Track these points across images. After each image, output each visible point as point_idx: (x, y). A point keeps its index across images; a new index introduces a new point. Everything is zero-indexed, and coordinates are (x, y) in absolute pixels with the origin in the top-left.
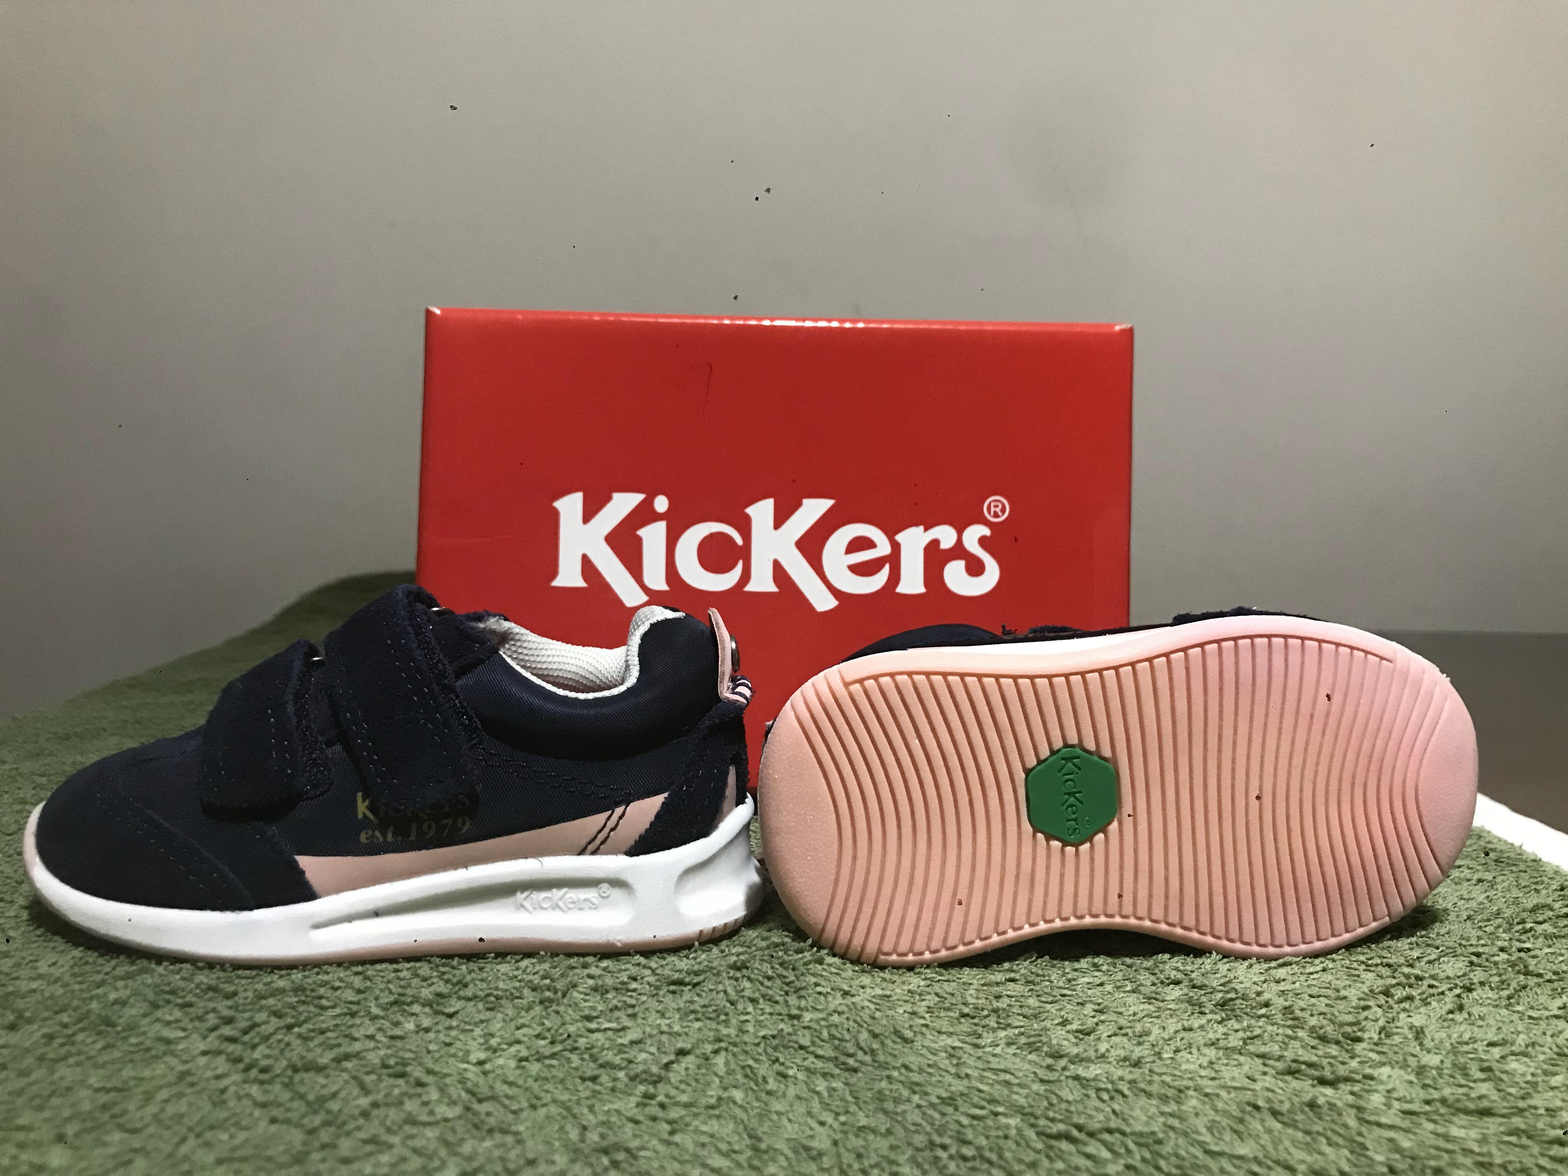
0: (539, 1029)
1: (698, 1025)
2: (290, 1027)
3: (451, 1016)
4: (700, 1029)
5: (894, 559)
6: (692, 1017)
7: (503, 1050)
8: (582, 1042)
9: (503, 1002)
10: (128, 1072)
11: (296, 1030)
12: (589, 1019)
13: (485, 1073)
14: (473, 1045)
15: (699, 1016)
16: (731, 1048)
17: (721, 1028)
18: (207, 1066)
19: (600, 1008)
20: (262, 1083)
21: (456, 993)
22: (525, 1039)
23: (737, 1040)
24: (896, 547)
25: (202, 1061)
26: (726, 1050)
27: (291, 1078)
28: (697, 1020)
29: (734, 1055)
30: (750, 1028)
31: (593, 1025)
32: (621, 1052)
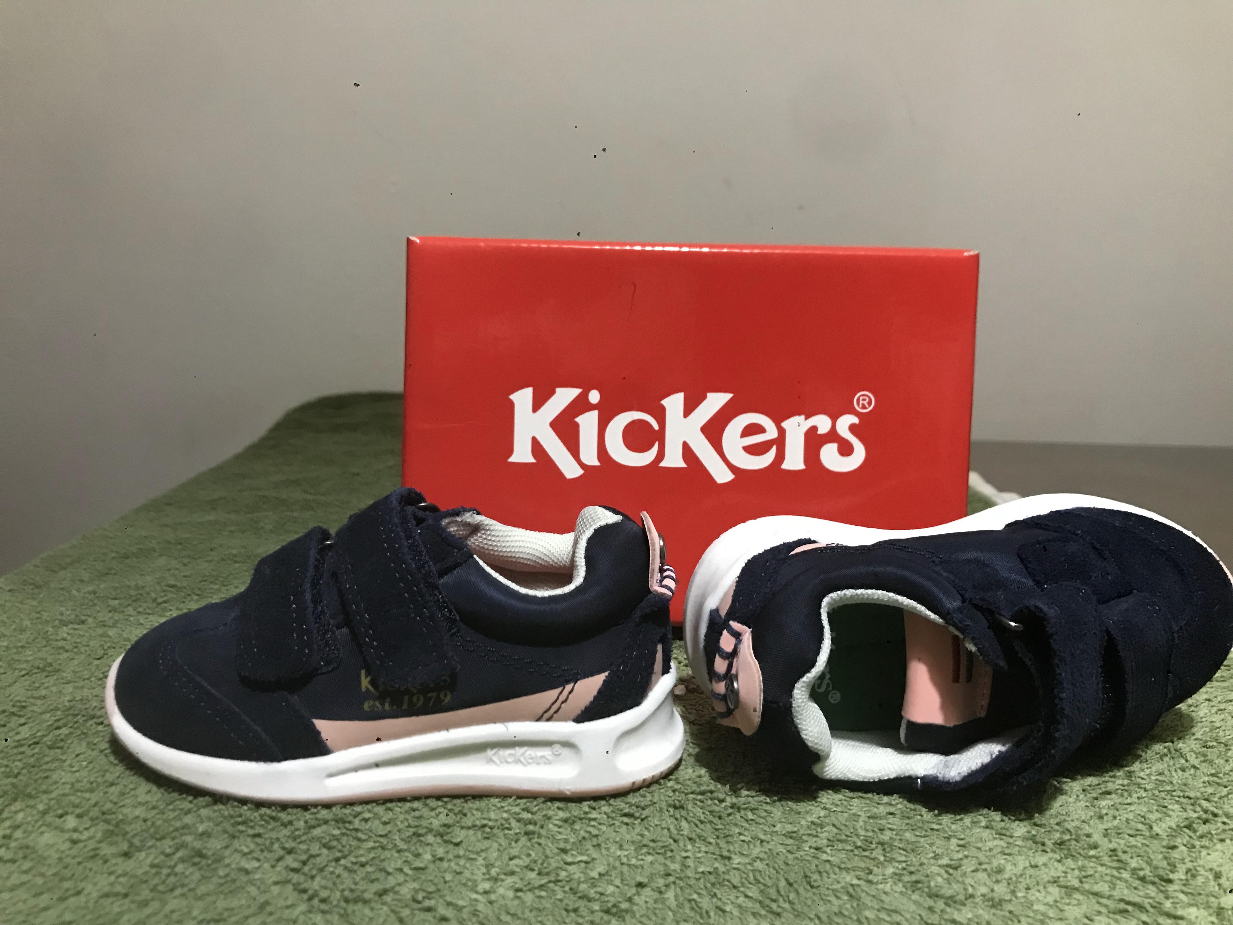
0: (527, 861)
1: (650, 858)
2: (337, 860)
3: (457, 845)
4: (652, 863)
5: (780, 442)
6: (644, 850)
7: (503, 880)
8: (563, 874)
9: (495, 831)
10: (221, 904)
11: (343, 862)
12: (564, 851)
13: (491, 902)
14: (479, 876)
15: (651, 851)
16: (678, 882)
17: (668, 863)
18: (280, 895)
19: (572, 840)
20: (323, 912)
21: (458, 822)
22: (518, 870)
23: (683, 875)
24: (782, 432)
25: (276, 889)
26: (674, 883)
27: (345, 909)
28: (649, 854)
29: (681, 888)
30: (690, 862)
31: (569, 860)
32: (594, 886)
